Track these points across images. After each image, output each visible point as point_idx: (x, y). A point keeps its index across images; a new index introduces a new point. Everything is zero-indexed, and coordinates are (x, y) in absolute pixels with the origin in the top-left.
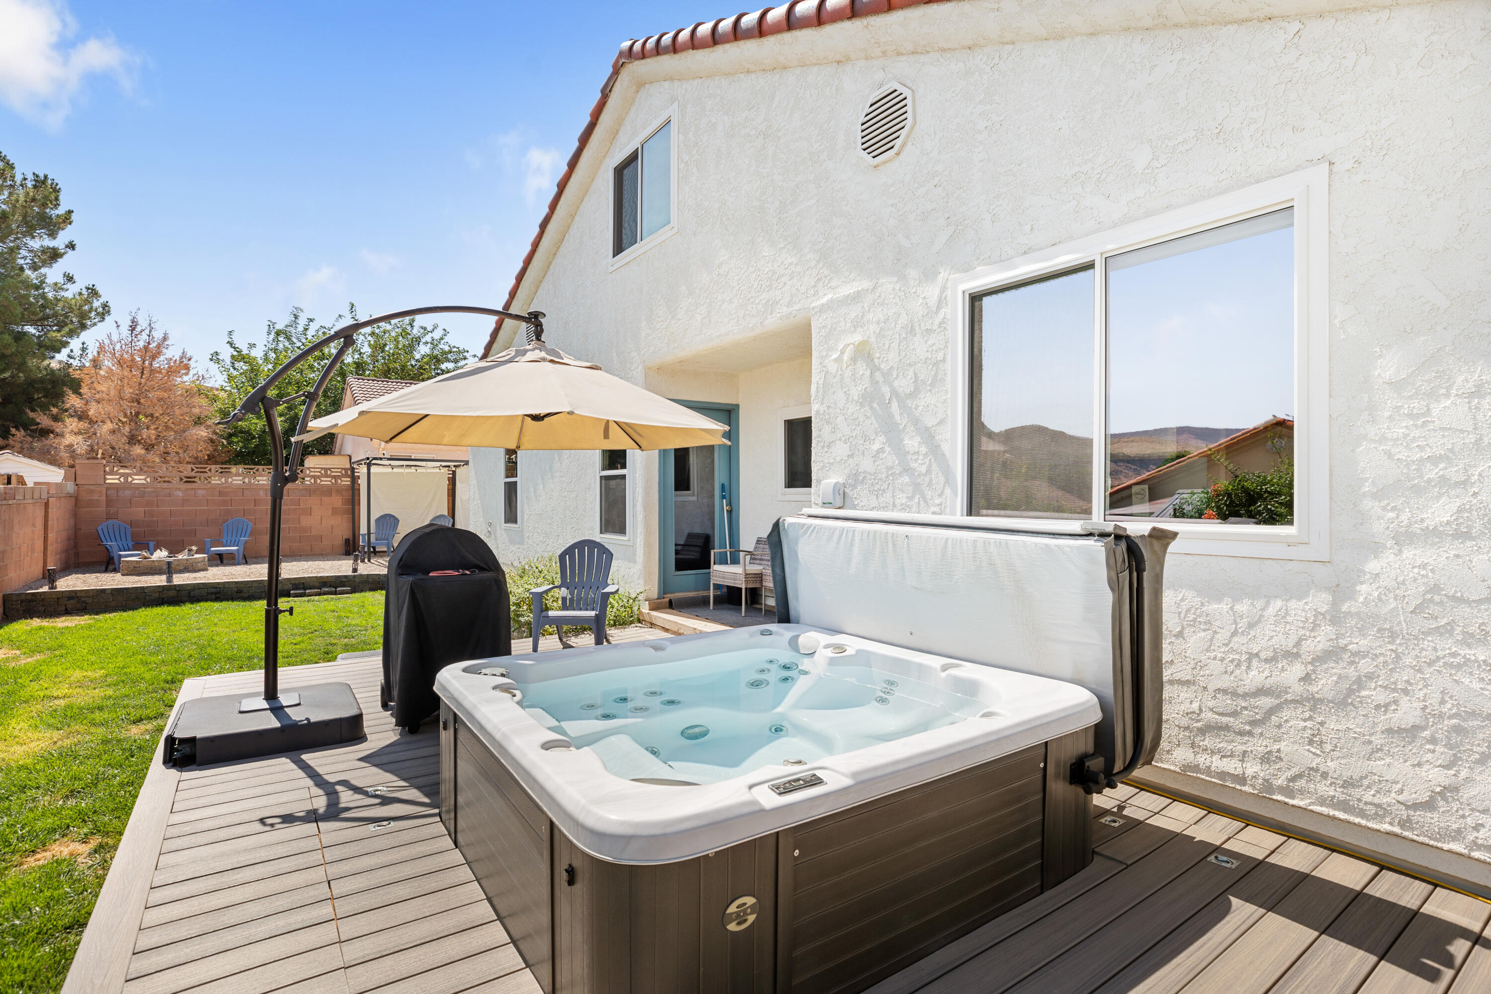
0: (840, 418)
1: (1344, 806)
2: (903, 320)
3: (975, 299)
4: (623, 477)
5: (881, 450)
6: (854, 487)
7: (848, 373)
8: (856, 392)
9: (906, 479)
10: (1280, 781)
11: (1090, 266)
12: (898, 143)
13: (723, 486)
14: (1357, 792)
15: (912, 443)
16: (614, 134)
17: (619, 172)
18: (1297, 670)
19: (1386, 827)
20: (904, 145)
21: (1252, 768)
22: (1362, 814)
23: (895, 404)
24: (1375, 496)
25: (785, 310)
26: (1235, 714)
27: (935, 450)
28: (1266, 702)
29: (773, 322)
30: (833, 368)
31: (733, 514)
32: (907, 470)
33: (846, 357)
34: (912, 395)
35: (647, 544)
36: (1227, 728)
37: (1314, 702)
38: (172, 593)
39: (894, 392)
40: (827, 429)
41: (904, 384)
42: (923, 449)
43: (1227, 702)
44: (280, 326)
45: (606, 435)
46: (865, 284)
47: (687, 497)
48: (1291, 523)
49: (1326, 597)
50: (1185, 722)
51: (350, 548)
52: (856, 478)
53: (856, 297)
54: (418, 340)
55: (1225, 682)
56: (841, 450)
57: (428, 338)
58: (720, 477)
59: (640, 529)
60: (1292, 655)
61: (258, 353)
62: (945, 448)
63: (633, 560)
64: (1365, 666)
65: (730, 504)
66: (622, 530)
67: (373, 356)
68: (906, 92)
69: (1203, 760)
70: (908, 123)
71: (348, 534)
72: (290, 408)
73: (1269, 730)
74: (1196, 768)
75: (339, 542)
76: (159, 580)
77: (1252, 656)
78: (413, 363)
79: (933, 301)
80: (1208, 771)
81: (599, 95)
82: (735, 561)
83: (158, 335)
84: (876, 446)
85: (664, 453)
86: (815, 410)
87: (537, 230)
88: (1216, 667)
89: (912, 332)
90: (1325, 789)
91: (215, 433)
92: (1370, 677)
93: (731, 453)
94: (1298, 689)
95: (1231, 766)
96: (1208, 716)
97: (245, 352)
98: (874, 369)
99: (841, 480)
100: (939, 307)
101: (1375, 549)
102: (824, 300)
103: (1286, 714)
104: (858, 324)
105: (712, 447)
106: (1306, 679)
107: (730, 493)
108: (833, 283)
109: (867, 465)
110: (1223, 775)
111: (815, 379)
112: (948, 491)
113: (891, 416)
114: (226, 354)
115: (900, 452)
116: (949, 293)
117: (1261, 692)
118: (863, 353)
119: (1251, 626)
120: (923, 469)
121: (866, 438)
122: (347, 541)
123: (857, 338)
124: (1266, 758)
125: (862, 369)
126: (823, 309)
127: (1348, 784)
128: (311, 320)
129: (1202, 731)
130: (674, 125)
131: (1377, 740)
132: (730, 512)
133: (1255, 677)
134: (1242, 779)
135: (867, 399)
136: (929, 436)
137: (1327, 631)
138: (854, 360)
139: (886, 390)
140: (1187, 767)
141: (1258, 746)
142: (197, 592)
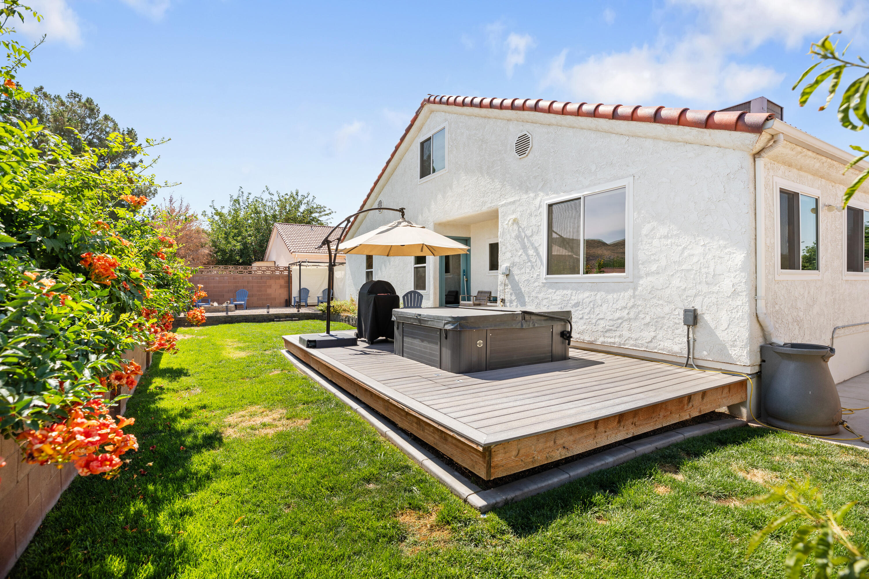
0: (508, 244)
1: (635, 345)
2: (528, 212)
3: (550, 206)
4: (425, 267)
5: (521, 255)
6: (513, 267)
7: (511, 228)
8: (513, 235)
9: (529, 264)
10: (622, 342)
11: (580, 198)
12: (527, 152)
13: (464, 271)
14: (638, 341)
15: (531, 252)
16: (420, 129)
17: (422, 144)
18: (627, 311)
19: (643, 349)
20: (529, 153)
21: (617, 340)
22: (639, 347)
23: (526, 239)
24: (642, 264)
25: (489, 205)
26: (613, 326)
27: (538, 254)
28: (620, 321)
29: (485, 209)
30: (506, 226)
31: (468, 282)
32: (530, 261)
33: (510, 223)
34: (532, 236)
35: (435, 294)
36: (611, 330)
37: (630, 319)
38: (229, 319)
39: (526, 235)
40: (504, 248)
41: (529, 233)
42: (535, 254)
43: (611, 323)
44: (235, 197)
45: (422, 251)
46: (517, 198)
47: (449, 276)
48: (624, 272)
49: (632, 291)
50: (602, 330)
51: (288, 304)
52: (514, 264)
53: (514, 202)
54: (300, 202)
55: (611, 317)
56: (508, 255)
57: (305, 201)
58: (463, 267)
59: (432, 287)
60: (625, 308)
61: (225, 211)
62: (541, 253)
63: (429, 299)
64: (640, 308)
65: (467, 278)
66: (424, 288)
67: (281, 212)
68: (530, 136)
69: (606, 340)
70: (530, 146)
71: (286, 297)
72: (243, 239)
73: (620, 329)
74: (604, 342)
75: (283, 301)
76: (224, 314)
77: (617, 309)
78: (299, 214)
79: (537, 206)
80: (607, 343)
81: (415, 114)
82: (469, 300)
83: (184, 204)
84: (520, 253)
85: (441, 257)
86: (500, 241)
87: (385, 164)
88: (609, 313)
89: (531, 215)
90: (632, 342)
91: (211, 251)
92: (641, 311)
93: (467, 256)
94: (626, 317)
95: (612, 340)
96: (607, 327)
97: (219, 211)
98: (519, 227)
99: (508, 265)
100: (539, 208)
101: (641, 277)
102: (503, 203)
103: (624, 324)
104: (514, 212)
105: (459, 255)
106: (628, 314)
107: (467, 273)
108: (506, 197)
109: (517, 260)
110: (610, 343)
111: (500, 230)
112: (542, 267)
113: (525, 243)
114: (210, 212)
115: (528, 255)
116: (542, 203)
117: (619, 319)
118: (515, 221)
119: (617, 301)
120: (534, 260)
121: (517, 251)
122: (286, 300)
123: (513, 217)
124: (620, 336)
125: (515, 227)
126: (502, 206)
127: (636, 340)
128: (250, 194)
129: (606, 332)
130: (446, 130)
131: (642, 327)
132: (467, 281)
133: (617, 315)
134: (614, 343)
135: (518, 237)
136: (536, 249)
137: (632, 300)
138: (513, 224)
139: (523, 234)
140: (602, 342)
141: (618, 333)
142: (238, 319)
